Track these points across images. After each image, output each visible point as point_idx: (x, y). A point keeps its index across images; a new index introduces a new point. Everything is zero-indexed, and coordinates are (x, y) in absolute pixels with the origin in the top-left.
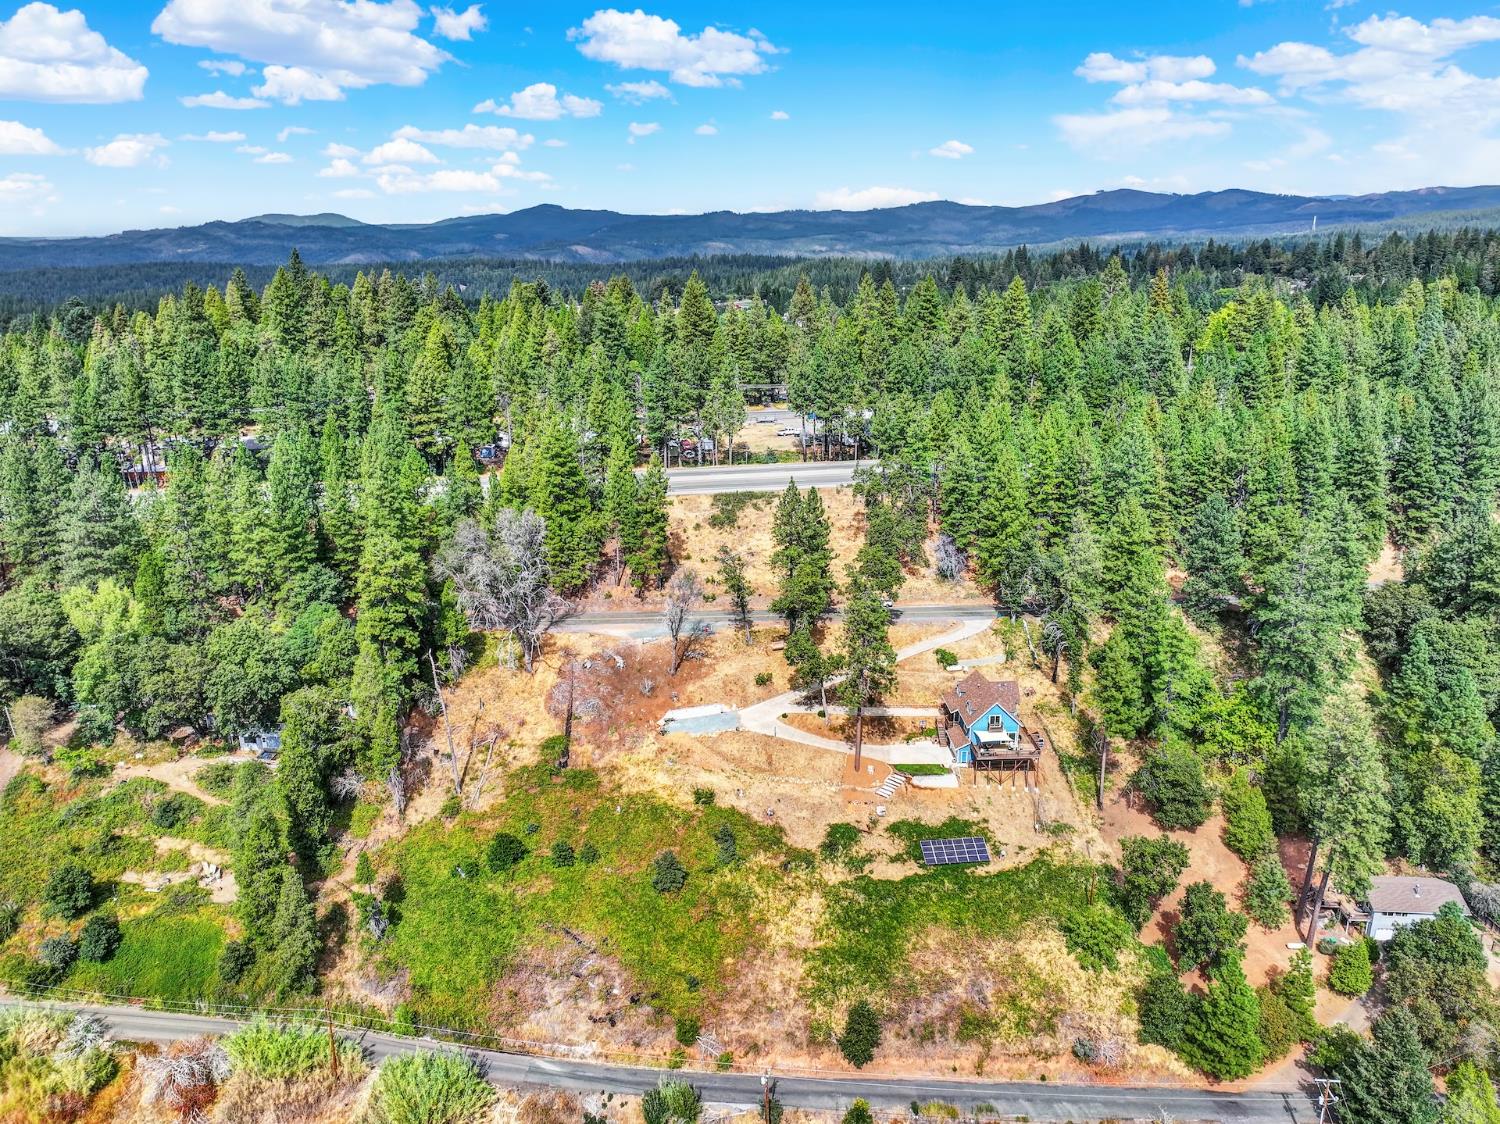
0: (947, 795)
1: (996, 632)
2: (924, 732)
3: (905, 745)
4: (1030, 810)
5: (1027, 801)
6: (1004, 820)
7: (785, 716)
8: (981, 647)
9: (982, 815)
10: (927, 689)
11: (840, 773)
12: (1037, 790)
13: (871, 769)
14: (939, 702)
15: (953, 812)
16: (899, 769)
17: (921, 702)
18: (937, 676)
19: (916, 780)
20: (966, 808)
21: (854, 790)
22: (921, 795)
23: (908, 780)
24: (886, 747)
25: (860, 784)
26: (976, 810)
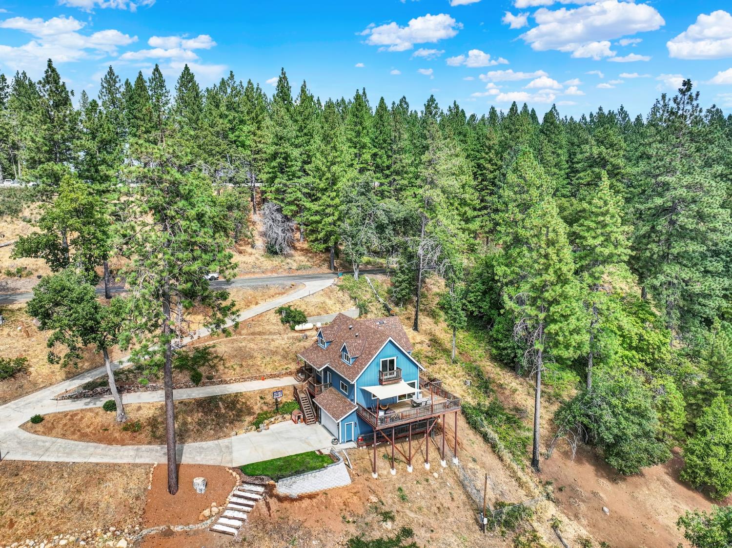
0: (337, 501)
1: (342, 288)
2: (278, 409)
3: (253, 433)
4: (459, 495)
5: (450, 482)
6: (434, 523)
7: (37, 420)
8: (330, 303)
9: (400, 523)
10: (275, 353)
11: (138, 506)
12: (456, 461)
13: (199, 482)
14: (293, 367)
15: (353, 531)
16: (250, 472)
17: (269, 371)
18: (284, 339)
19: (282, 488)
20: (372, 517)
21: (168, 533)
22: (295, 513)
23: (270, 491)
24: (224, 442)
25: (178, 518)
26: (388, 516)
